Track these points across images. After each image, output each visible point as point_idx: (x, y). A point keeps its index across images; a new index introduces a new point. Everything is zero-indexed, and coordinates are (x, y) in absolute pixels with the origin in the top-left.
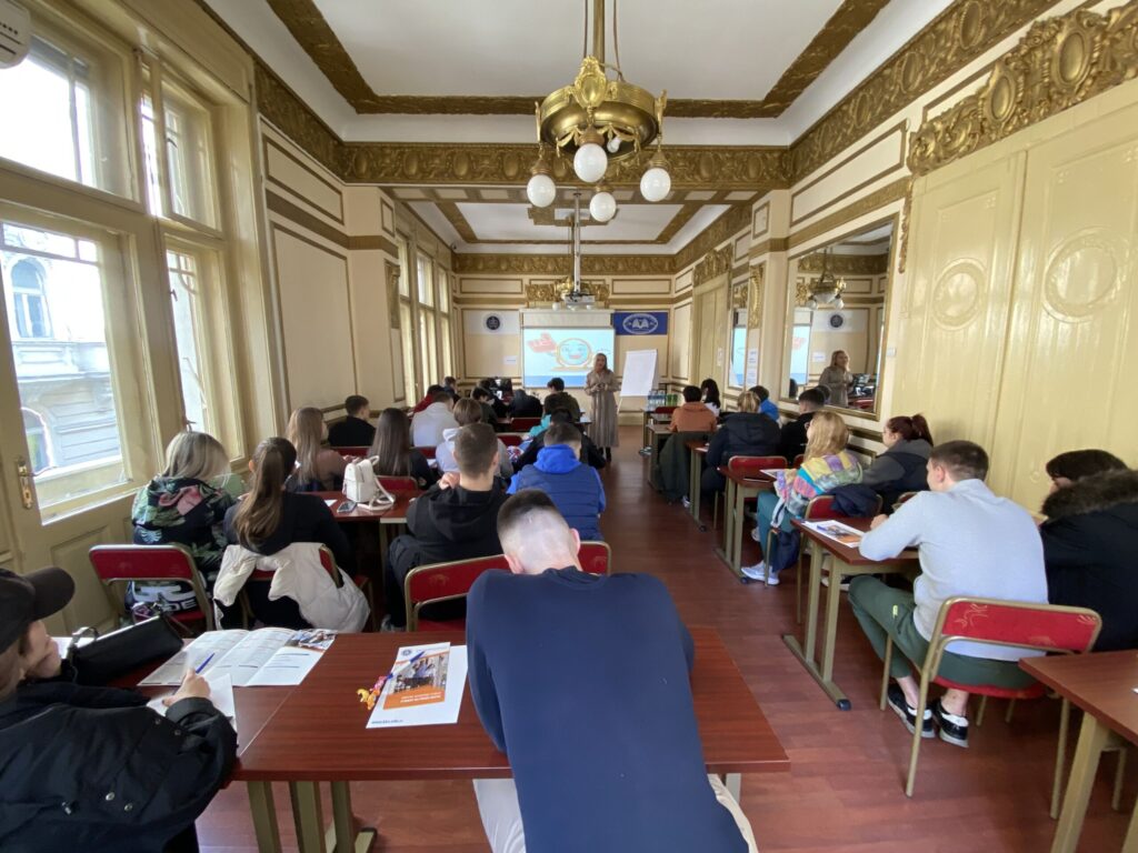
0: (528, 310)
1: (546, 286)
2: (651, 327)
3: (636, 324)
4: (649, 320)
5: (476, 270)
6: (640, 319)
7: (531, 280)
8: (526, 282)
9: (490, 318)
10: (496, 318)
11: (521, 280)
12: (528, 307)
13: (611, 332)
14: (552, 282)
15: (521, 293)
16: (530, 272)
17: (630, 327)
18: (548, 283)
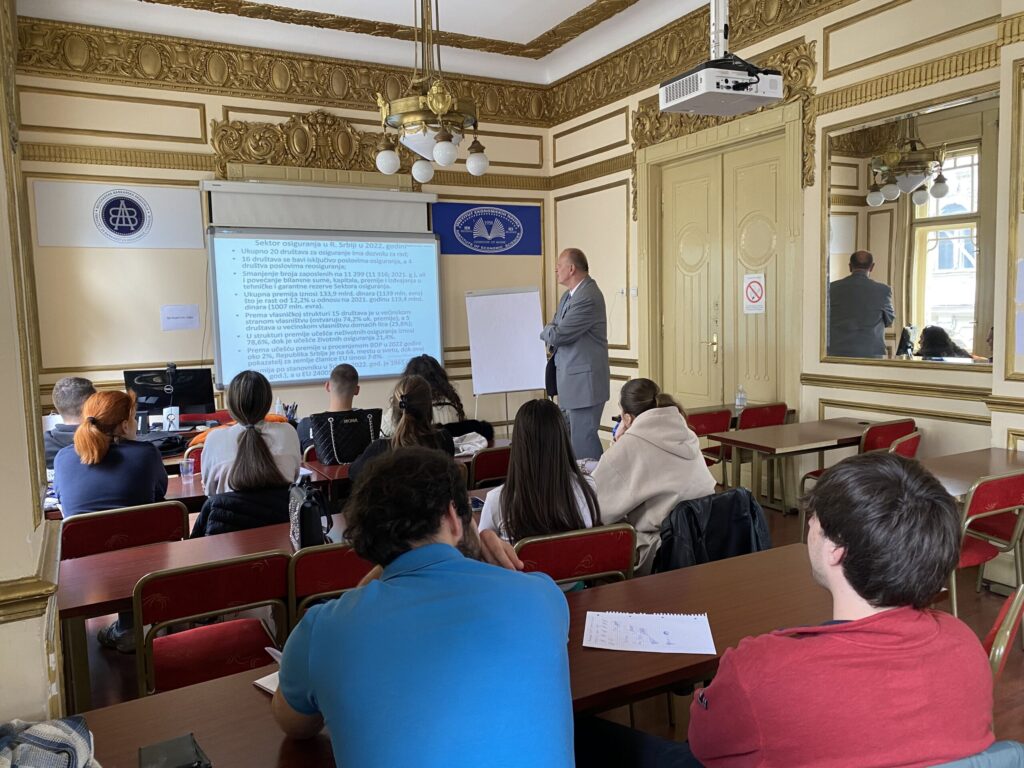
0: (225, 185)
1: (269, 128)
2: (510, 238)
3: (480, 230)
4: (506, 224)
5: (65, 68)
6: (488, 218)
7: (227, 110)
8: (215, 114)
9: (115, 203)
10: (130, 203)
11: (202, 107)
12: (224, 177)
13: (432, 247)
14: (285, 120)
15: (203, 140)
16: (225, 88)
17: (469, 237)
18: (276, 120)
